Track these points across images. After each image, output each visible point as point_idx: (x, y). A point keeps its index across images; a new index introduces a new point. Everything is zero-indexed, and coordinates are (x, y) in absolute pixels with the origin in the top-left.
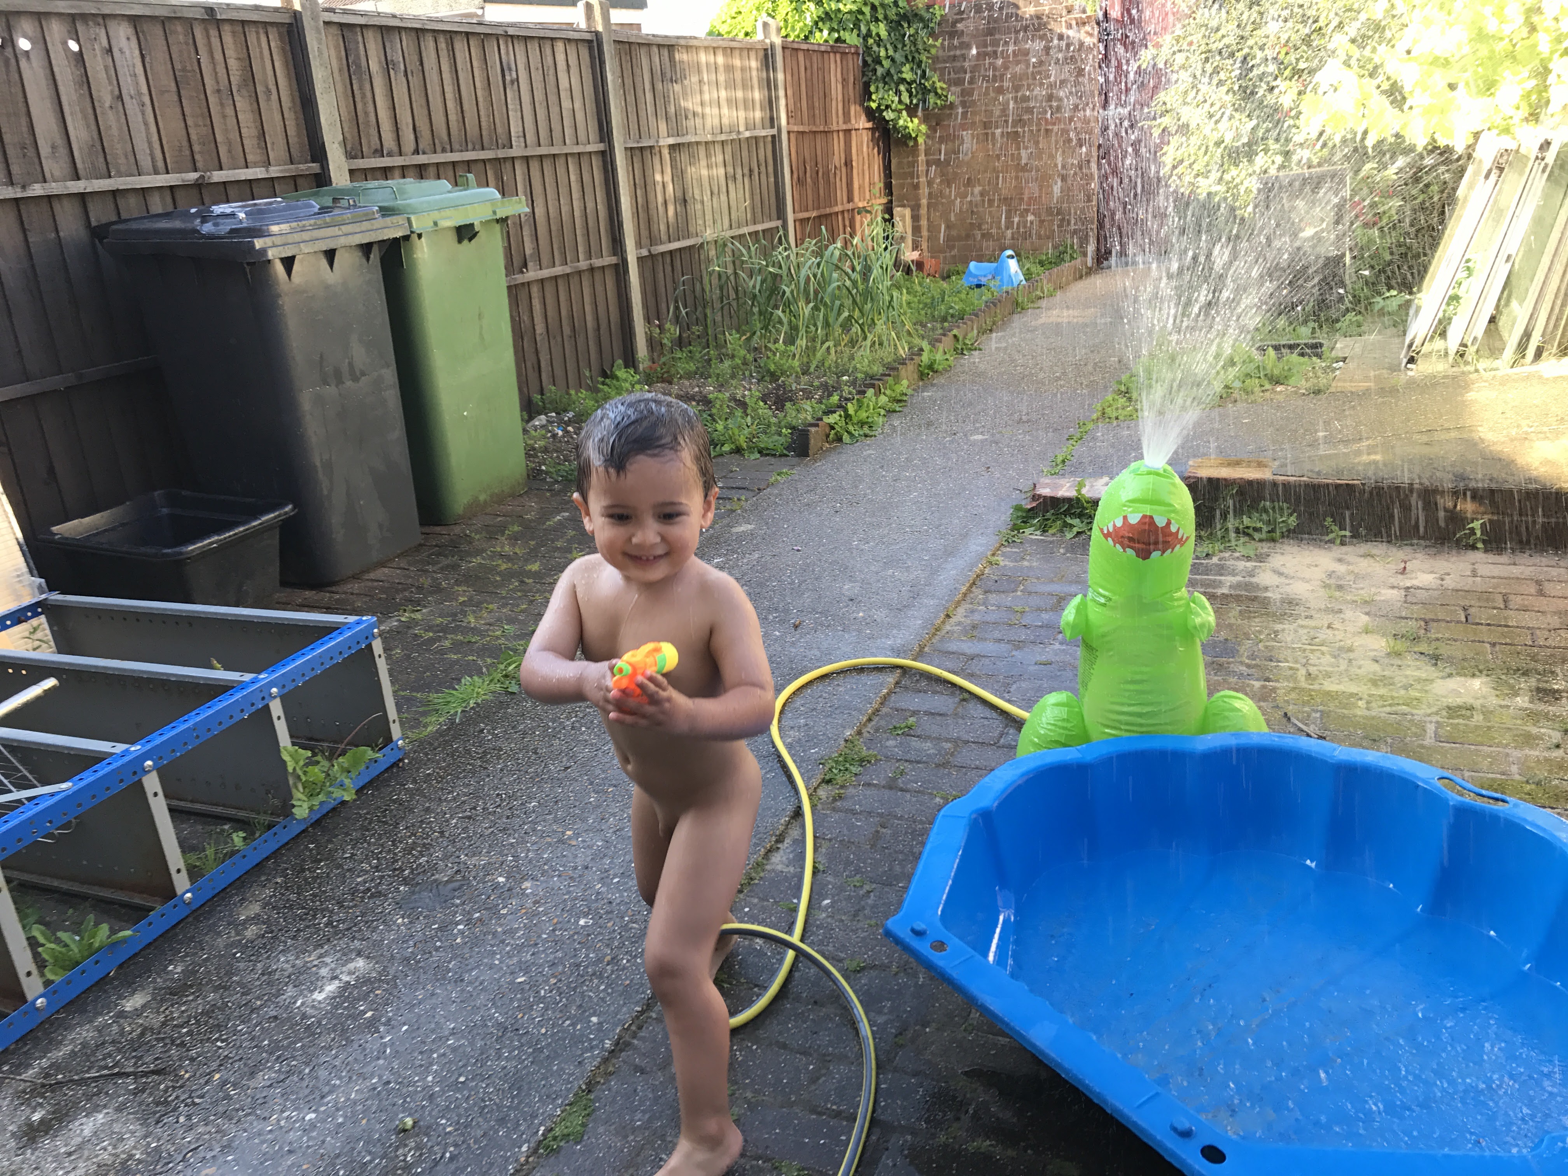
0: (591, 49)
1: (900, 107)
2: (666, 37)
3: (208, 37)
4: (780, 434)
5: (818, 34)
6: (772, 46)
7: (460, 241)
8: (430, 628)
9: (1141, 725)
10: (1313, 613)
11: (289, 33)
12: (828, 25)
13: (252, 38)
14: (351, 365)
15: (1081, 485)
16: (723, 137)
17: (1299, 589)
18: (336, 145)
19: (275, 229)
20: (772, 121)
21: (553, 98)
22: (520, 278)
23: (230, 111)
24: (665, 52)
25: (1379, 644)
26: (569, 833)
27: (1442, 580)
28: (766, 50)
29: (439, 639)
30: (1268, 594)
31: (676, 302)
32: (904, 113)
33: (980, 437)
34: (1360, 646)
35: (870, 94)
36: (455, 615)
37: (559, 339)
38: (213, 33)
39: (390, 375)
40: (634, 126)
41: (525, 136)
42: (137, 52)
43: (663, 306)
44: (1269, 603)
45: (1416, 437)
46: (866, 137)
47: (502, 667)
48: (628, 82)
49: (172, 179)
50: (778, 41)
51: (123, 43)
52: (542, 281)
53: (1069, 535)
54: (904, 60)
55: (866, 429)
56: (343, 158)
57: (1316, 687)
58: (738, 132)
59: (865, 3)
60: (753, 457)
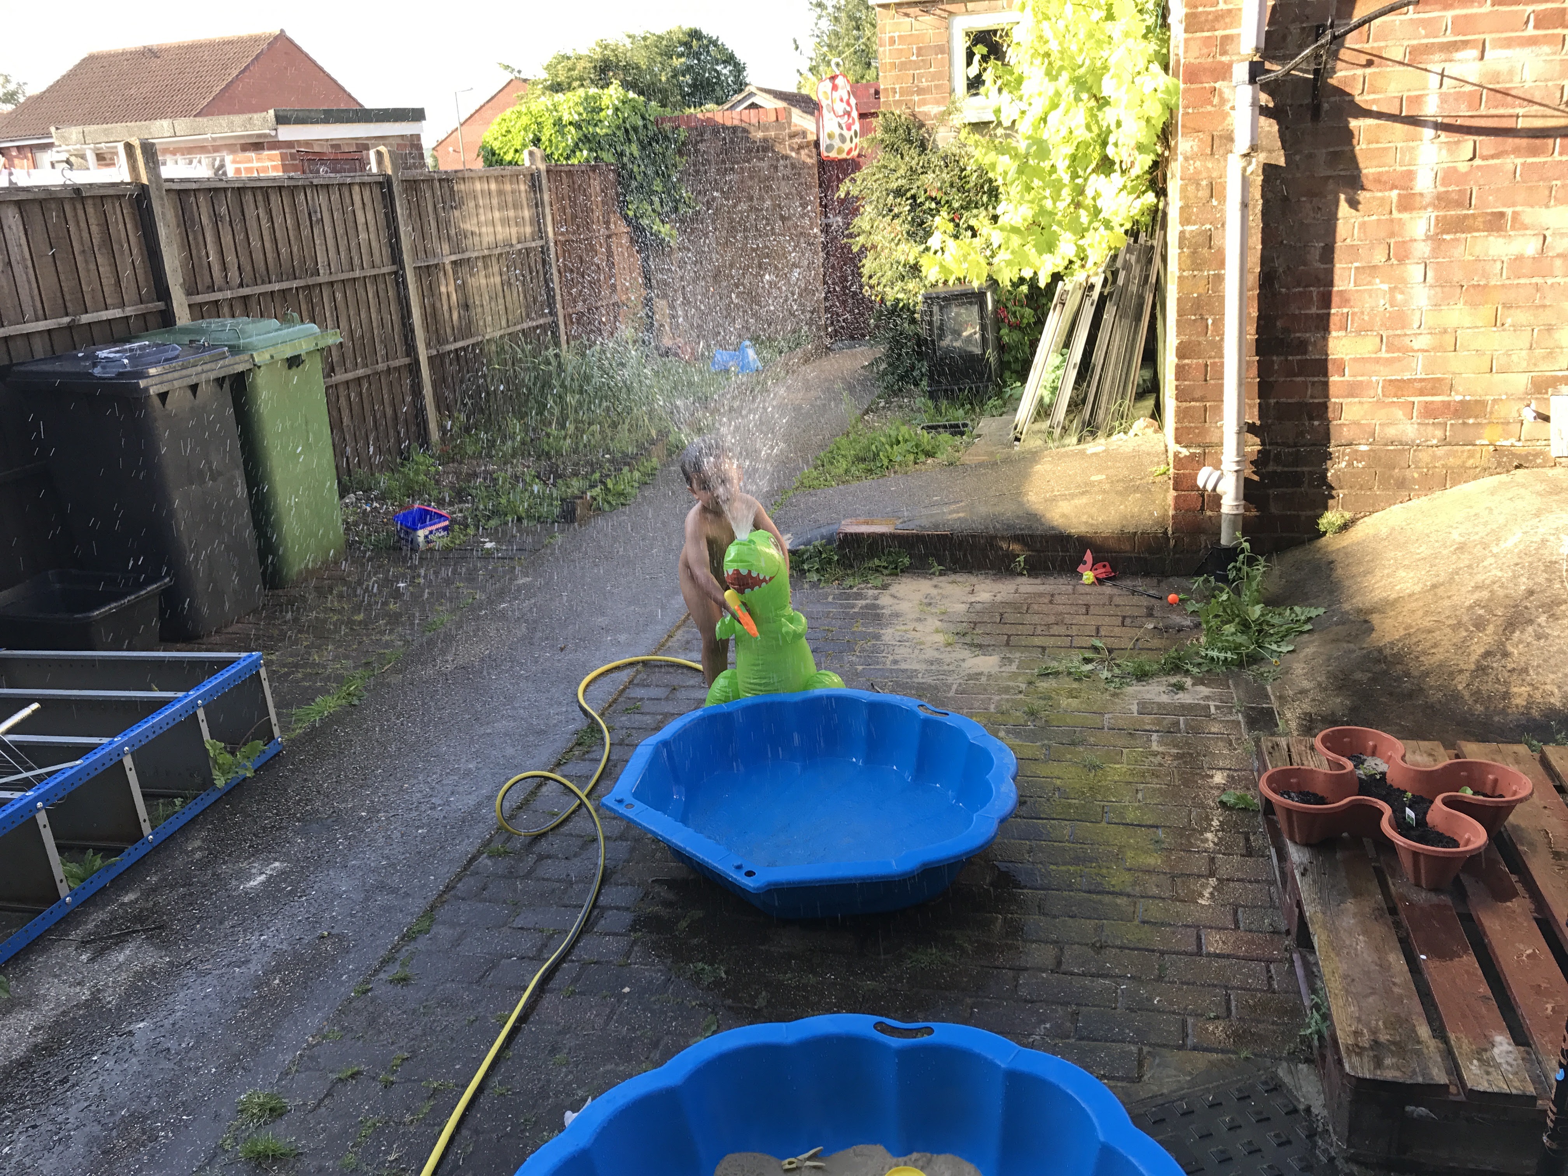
0: (382, 189)
1: (653, 215)
2: (446, 172)
3: (75, 209)
4: (552, 505)
5: (578, 154)
6: (539, 171)
7: (290, 367)
8: (284, 666)
10: (907, 621)
11: (138, 202)
12: (587, 147)
13: (109, 209)
16: (499, 250)
17: (904, 607)
18: (178, 287)
19: (152, 371)
20: (540, 233)
21: (352, 232)
23: (93, 267)
24: (446, 185)
25: (942, 639)
27: (995, 596)
28: (532, 175)
29: (293, 673)
30: (884, 611)
31: (463, 396)
32: (657, 220)
34: (930, 641)
35: (627, 204)
36: (302, 655)
38: (79, 206)
40: (420, 248)
41: (329, 265)
42: (21, 227)
43: (452, 395)
44: (882, 616)
47: (345, 688)
48: (415, 214)
49: (50, 324)
50: (542, 167)
51: (11, 219)
52: (347, 382)
55: (622, 500)
56: (184, 297)
57: (896, 667)
58: (512, 245)
59: (618, 128)
60: (530, 524)
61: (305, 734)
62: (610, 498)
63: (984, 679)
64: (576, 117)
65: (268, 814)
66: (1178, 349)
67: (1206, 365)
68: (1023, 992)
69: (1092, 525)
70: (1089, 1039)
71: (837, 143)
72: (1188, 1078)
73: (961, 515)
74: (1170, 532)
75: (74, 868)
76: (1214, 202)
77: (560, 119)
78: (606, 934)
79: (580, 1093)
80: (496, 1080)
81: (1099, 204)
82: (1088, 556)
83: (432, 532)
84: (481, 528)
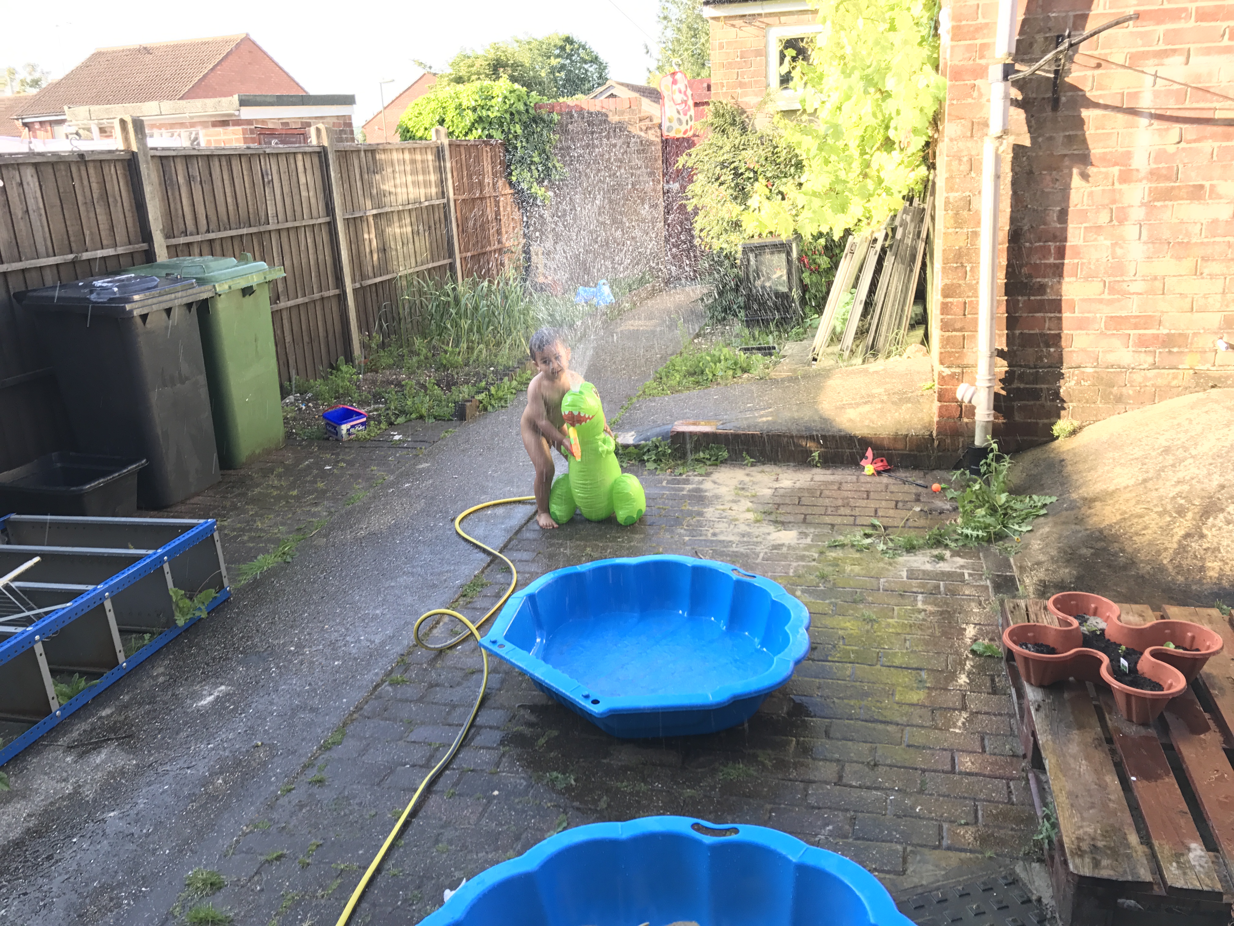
0: (320, 157)
1: (532, 180)
2: (370, 144)
3: (79, 170)
4: (448, 407)
5: (474, 131)
6: (443, 145)
7: (244, 296)
8: (234, 530)
10: (725, 502)
11: (129, 165)
12: (481, 126)
13: (106, 170)
14: (180, 374)
16: (410, 207)
18: (159, 232)
19: (136, 297)
20: (443, 194)
21: (295, 191)
22: (276, 307)
23: (92, 215)
24: (370, 155)
25: (752, 517)
26: (326, 626)
27: (795, 483)
28: (438, 147)
29: (240, 536)
31: (380, 320)
32: (535, 184)
34: (743, 518)
35: (512, 171)
36: (248, 522)
37: (301, 345)
38: (83, 168)
40: (349, 204)
41: (277, 216)
42: (37, 184)
43: (371, 319)
44: (705, 497)
46: (510, 199)
47: (281, 548)
48: (345, 176)
49: (58, 260)
50: (446, 142)
51: (29, 178)
52: (290, 308)
54: (533, 149)
55: (503, 403)
56: (163, 240)
57: (715, 538)
58: (420, 203)
59: (506, 111)
60: (430, 421)
61: (249, 585)
62: (493, 402)
63: (785, 550)
64: (474, 104)
65: (218, 647)
66: (943, 290)
67: (965, 303)
68: (812, 801)
69: (873, 428)
70: (864, 839)
71: (675, 125)
72: (943, 873)
73: (770, 418)
74: (934, 434)
75: (64, 688)
76: (973, 174)
77: (460, 105)
78: (480, 748)
79: (457, 874)
80: (390, 863)
81: (882, 175)
82: (869, 453)
83: (353, 427)
84: (391, 424)
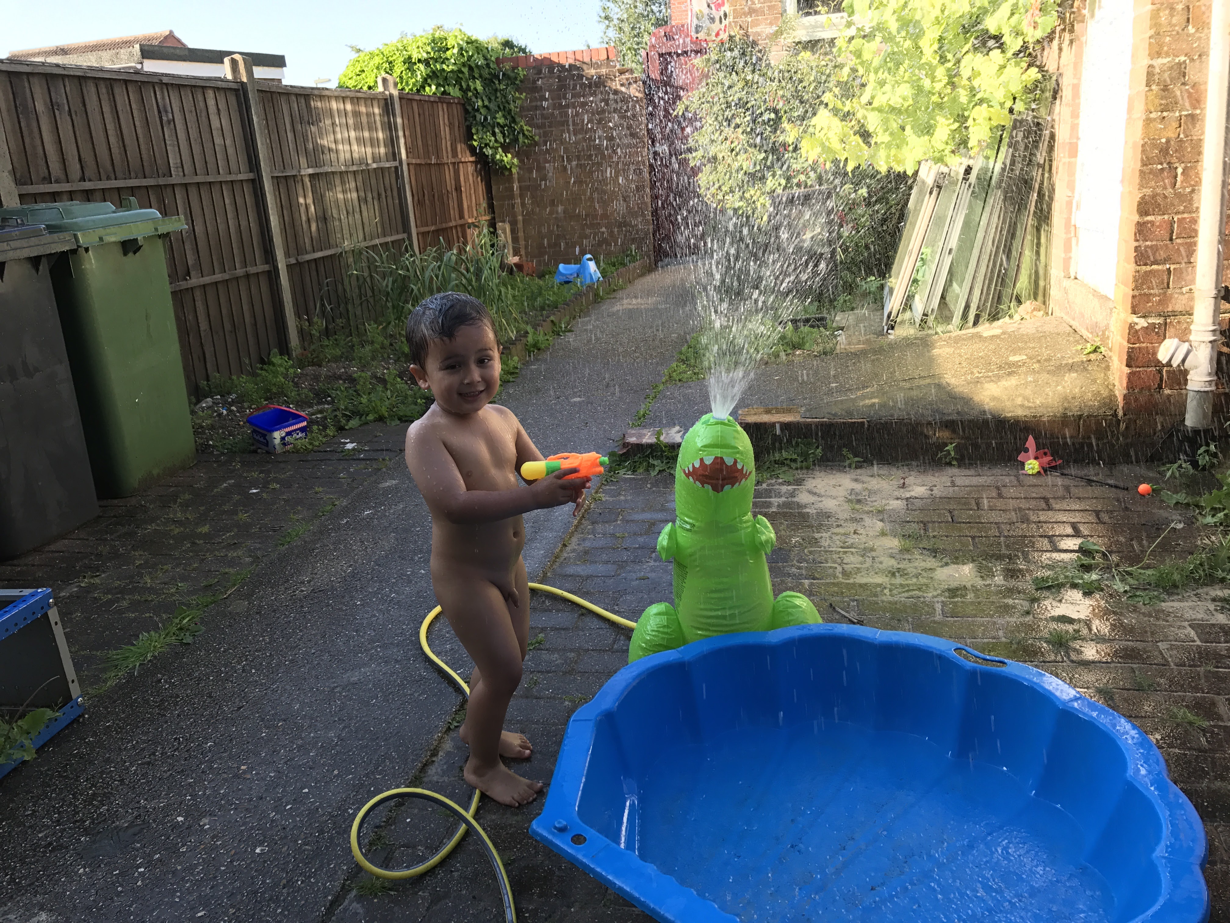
0: (237, 96)
1: (496, 145)
2: (302, 88)
4: (416, 404)
5: (427, 89)
6: (391, 96)
7: (125, 254)
9: (726, 625)
10: (842, 522)
12: (435, 82)
14: (24, 363)
15: (659, 434)
16: (355, 168)
17: (829, 505)
18: (6, 173)
20: (394, 155)
22: (183, 285)
24: (303, 101)
25: (894, 543)
26: (243, 767)
27: (932, 490)
28: (386, 100)
30: (807, 510)
31: (322, 300)
32: (500, 150)
33: (578, 399)
34: (880, 546)
35: (473, 135)
36: (132, 577)
37: (221, 335)
39: (63, 371)
40: (278, 159)
41: (183, 167)
43: (311, 304)
44: (809, 516)
45: (902, 384)
46: (471, 168)
47: (177, 621)
48: (272, 123)
50: (395, 93)
52: (204, 286)
53: (653, 473)
54: (497, 109)
56: (13, 185)
57: (851, 581)
58: (367, 164)
59: (464, 65)
60: (393, 424)
61: (117, 688)
63: (970, 597)
64: (425, 56)
65: (46, 821)
66: (1140, 204)
67: (1173, 222)
69: (1030, 408)
71: (706, 23)
73: (875, 400)
74: (1120, 413)
76: (1191, 29)
77: (410, 58)
82: (1031, 443)
83: (289, 434)
84: (341, 429)
